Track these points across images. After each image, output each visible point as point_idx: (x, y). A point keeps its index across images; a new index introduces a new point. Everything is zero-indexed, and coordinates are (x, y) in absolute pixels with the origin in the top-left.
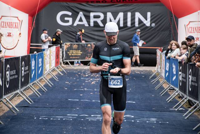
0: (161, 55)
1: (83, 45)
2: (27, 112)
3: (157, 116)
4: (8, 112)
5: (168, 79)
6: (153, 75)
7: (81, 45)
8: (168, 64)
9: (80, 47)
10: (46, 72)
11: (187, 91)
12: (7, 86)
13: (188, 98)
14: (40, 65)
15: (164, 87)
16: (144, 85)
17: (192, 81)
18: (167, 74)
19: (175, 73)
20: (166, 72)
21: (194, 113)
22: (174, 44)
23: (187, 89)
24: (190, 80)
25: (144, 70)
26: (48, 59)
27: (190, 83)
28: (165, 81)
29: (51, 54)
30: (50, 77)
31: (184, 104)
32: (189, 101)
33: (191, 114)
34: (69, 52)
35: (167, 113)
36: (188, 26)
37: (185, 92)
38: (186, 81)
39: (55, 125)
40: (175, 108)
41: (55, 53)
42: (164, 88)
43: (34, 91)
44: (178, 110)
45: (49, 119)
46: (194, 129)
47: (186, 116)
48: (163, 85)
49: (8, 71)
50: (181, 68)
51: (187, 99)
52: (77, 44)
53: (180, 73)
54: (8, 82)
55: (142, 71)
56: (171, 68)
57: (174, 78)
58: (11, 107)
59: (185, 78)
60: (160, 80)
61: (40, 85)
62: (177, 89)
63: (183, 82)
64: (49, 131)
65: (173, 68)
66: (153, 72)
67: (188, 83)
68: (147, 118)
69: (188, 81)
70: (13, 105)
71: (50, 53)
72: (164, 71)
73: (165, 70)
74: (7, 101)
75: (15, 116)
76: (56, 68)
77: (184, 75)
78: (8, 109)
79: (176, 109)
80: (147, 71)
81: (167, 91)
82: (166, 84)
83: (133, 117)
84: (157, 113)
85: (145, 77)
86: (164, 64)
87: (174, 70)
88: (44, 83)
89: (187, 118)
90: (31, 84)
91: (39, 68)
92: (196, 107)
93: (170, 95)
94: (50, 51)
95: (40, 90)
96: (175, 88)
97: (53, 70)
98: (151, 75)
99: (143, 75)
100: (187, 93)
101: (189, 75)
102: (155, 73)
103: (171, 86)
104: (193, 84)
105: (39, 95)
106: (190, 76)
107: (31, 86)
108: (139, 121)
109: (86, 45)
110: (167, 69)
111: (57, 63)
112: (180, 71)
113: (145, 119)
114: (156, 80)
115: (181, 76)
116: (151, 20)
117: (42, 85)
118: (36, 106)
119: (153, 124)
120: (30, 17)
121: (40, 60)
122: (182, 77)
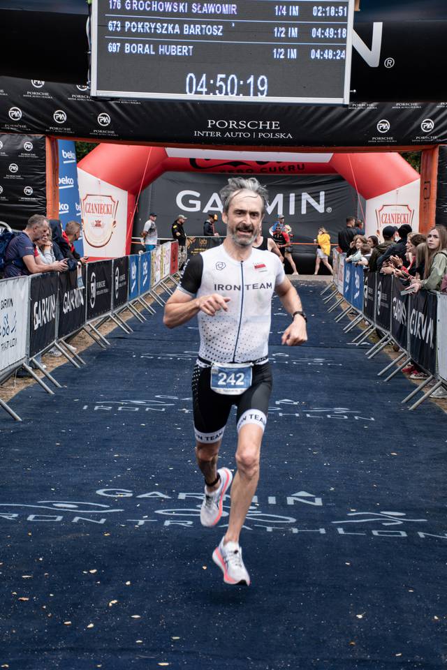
0: (338, 258)
1: (216, 240)
2: (121, 347)
3: (325, 355)
4: (93, 346)
5: (348, 295)
6: (326, 289)
7: (213, 240)
8: (348, 273)
9: (212, 242)
10: (155, 284)
11: (375, 316)
12: (93, 306)
13: (376, 326)
14: (145, 272)
15: (343, 308)
16: (310, 306)
17: (382, 300)
18: (347, 288)
19: (358, 287)
20: (345, 284)
21: (382, 349)
22: (359, 240)
23: (375, 312)
24: (379, 298)
25: (313, 281)
26: (158, 263)
27: (379, 304)
28: (344, 299)
29: (164, 254)
30: (162, 291)
31: (370, 335)
32: (377, 330)
33: (377, 351)
34: (194, 251)
35: (343, 349)
36: (381, 213)
37: (371, 316)
38: (374, 299)
39: (164, 368)
40: (355, 342)
41: (170, 253)
42: (342, 311)
43: (135, 314)
44: (360, 345)
45: (156, 358)
46: (379, 374)
47: (370, 354)
48: (341, 305)
49: (93, 282)
50: (367, 279)
51: (375, 328)
52: (206, 239)
53: (366, 287)
54: (93, 299)
55: (310, 283)
56: (352, 278)
57: (357, 295)
58: (98, 338)
59: (372, 295)
60: (337, 296)
61: (145, 303)
62: (361, 313)
63: (369, 301)
64: (154, 377)
65: (355, 279)
66: (327, 283)
67: (376, 303)
68: (309, 357)
69: (376, 300)
70: (101, 335)
71: (162, 253)
72: (342, 284)
73: (345, 282)
74: (93, 330)
75: (104, 352)
76: (171, 278)
77: (371, 290)
78: (94, 341)
79: (357, 344)
80: (318, 282)
81: (346, 315)
82: (346, 304)
83: (287, 356)
84: (327, 349)
85: (314, 292)
86: (343, 271)
87: (357, 281)
88: (152, 301)
89: (372, 358)
90: (130, 303)
91: (143, 277)
92: (386, 340)
93: (350, 321)
94: (162, 250)
95: (145, 312)
96: (358, 311)
97: (168, 280)
98: (323, 289)
99: (311, 288)
100: (375, 319)
101: (378, 290)
102: (329, 286)
103: (352, 307)
104: (383, 304)
105: (143, 319)
106: (379, 293)
107: (130, 306)
108: (297, 362)
109: (220, 240)
110: (348, 281)
111: (173, 268)
112: (366, 284)
113: (307, 360)
114: (331, 296)
115: (367, 292)
116: (325, 203)
117: (149, 305)
118: (137, 336)
119: (317, 367)
120: (131, 196)
121: (145, 264)
122: (369, 294)
